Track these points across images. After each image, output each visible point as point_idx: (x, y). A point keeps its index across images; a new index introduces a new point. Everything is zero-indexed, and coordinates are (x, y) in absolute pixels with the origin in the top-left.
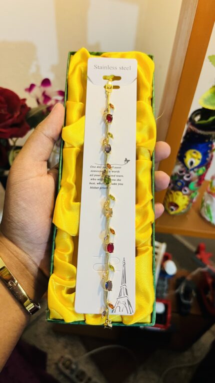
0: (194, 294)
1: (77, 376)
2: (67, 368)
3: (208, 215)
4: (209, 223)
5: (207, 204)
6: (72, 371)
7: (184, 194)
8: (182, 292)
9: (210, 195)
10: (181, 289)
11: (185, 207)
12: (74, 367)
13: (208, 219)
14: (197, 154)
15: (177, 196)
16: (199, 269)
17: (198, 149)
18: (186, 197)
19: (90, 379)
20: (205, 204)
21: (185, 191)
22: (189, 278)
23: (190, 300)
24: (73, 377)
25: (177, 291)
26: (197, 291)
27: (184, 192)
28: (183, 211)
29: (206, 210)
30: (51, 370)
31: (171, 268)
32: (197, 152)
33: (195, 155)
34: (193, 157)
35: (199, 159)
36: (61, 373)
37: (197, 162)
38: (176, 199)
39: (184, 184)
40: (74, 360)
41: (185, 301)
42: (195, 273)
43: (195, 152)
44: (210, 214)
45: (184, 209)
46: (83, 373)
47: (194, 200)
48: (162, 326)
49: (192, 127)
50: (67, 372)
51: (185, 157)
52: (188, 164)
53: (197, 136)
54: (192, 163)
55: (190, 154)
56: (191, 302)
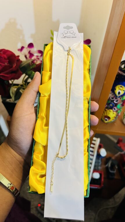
0: (116, 167)
7: (114, 111)
8: (110, 166)
10: (109, 164)
11: (114, 118)
14: (123, 88)
15: (109, 112)
16: (119, 153)
18: (115, 113)
21: (115, 109)
22: (113, 158)
23: (114, 171)
25: (107, 165)
26: (118, 166)
28: (112, 121)
31: (103, 153)
32: (123, 86)
34: (120, 89)
37: (122, 92)
38: (109, 114)
39: (114, 105)
41: (111, 171)
42: (117, 155)
43: (121, 87)
45: (113, 120)
47: (119, 114)
48: (98, 186)
49: (120, 72)
51: (115, 89)
52: (117, 93)
53: (123, 77)
54: (119, 93)
55: (119, 88)
56: (115, 172)
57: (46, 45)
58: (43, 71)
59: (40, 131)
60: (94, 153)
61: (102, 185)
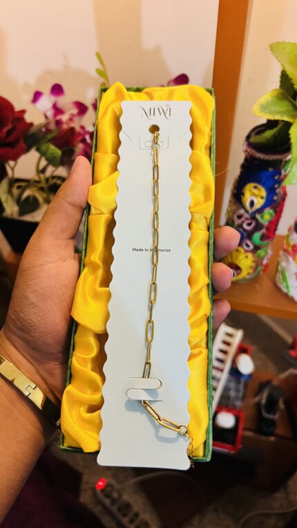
0: (281, 405)
1: (119, 509)
2: (108, 496)
3: (284, 284)
4: (286, 296)
5: (282, 267)
6: (114, 501)
7: (246, 251)
8: (264, 401)
9: (286, 254)
10: (264, 398)
11: (251, 271)
12: (115, 495)
13: (285, 290)
14: (260, 190)
15: (237, 254)
16: (290, 371)
17: (259, 182)
18: (250, 255)
19: (137, 515)
20: (280, 268)
21: (248, 246)
22: (276, 382)
23: (275, 414)
24: (114, 509)
25: (257, 399)
26: (286, 403)
27: (246, 248)
28: (247, 277)
29: (281, 277)
30: (85, 498)
31: (246, 365)
32: (259, 186)
33: (256, 191)
34: (254, 195)
35: (262, 198)
36: (99, 502)
37: (259, 203)
38: (236, 257)
39: (245, 235)
40: (117, 486)
41: (265, 414)
42: (283, 376)
43: (255, 187)
44: (287, 282)
45: (249, 274)
46: (128, 506)
47: (265, 262)
48: (229, 446)
50: (107, 502)
51: (243, 194)
52: (247, 204)
53: (256, 163)
54: (252, 203)
55: (250, 191)
56: (277, 416)
57: (104, 90)
58: (96, 154)
59: (89, 298)
60: (225, 365)
61: (240, 446)
